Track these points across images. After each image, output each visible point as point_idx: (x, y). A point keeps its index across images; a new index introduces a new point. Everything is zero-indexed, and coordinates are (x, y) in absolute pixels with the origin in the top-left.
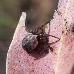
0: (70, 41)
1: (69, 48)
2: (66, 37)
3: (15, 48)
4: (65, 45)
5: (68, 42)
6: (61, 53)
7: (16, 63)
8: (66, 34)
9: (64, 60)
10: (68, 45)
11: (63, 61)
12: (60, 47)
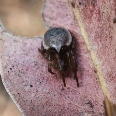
0: (91, 8)
1: (95, 18)
2: (82, 7)
3: (11, 69)
4: (88, 20)
5: (89, 13)
6: (89, 36)
7: (27, 90)
8: (80, 3)
9: (101, 41)
10: (92, 15)
11: (99, 43)
12: (83, 28)
